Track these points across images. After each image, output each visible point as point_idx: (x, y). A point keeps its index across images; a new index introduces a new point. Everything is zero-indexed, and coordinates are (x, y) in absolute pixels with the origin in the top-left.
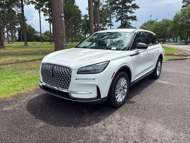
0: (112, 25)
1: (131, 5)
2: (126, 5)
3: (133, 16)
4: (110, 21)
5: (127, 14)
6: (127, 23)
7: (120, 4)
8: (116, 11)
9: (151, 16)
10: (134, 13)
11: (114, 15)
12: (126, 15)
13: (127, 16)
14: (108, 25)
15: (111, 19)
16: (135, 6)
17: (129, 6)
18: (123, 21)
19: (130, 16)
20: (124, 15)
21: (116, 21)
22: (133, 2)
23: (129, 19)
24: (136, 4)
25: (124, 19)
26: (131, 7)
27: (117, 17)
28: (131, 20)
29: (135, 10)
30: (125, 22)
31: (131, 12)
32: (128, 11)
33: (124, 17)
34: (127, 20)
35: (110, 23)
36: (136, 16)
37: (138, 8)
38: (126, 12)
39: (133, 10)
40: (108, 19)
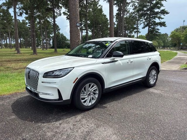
0: (139, 31)
1: (160, 11)
2: (154, 11)
3: (162, 22)
4: (137, 28)
5: (155, 20)
6: (156, 29)
7: (148, 10)
8: (143, 17)
9: (184, 22)
10: (163, 18)
11: (142, 22)
12: (153, 21)
13: (155, 22)
14: (135, 32)
15: (138, 26)
16: (164, 12)
17: (158, 12)
18: (151, 27)
19: (159, 22)
20: (152, 21)
21: (143, 28)
22: (162, 8)
23: (158, 25)
24: (165, 9)
25: (151, 25)
26: (159, 13)
27: (145, 24)
28: (159, 26)
29: (164, 15)
30: (153, 28)
31: (159, 18)
32: (157, 17)
33: (151, 23)
34: (155, 26)
35: (136, 30)
36: (165, 22)
37: (167, 13)
38: (154, 18)
39: (162, 16)
40: (135, 26)
